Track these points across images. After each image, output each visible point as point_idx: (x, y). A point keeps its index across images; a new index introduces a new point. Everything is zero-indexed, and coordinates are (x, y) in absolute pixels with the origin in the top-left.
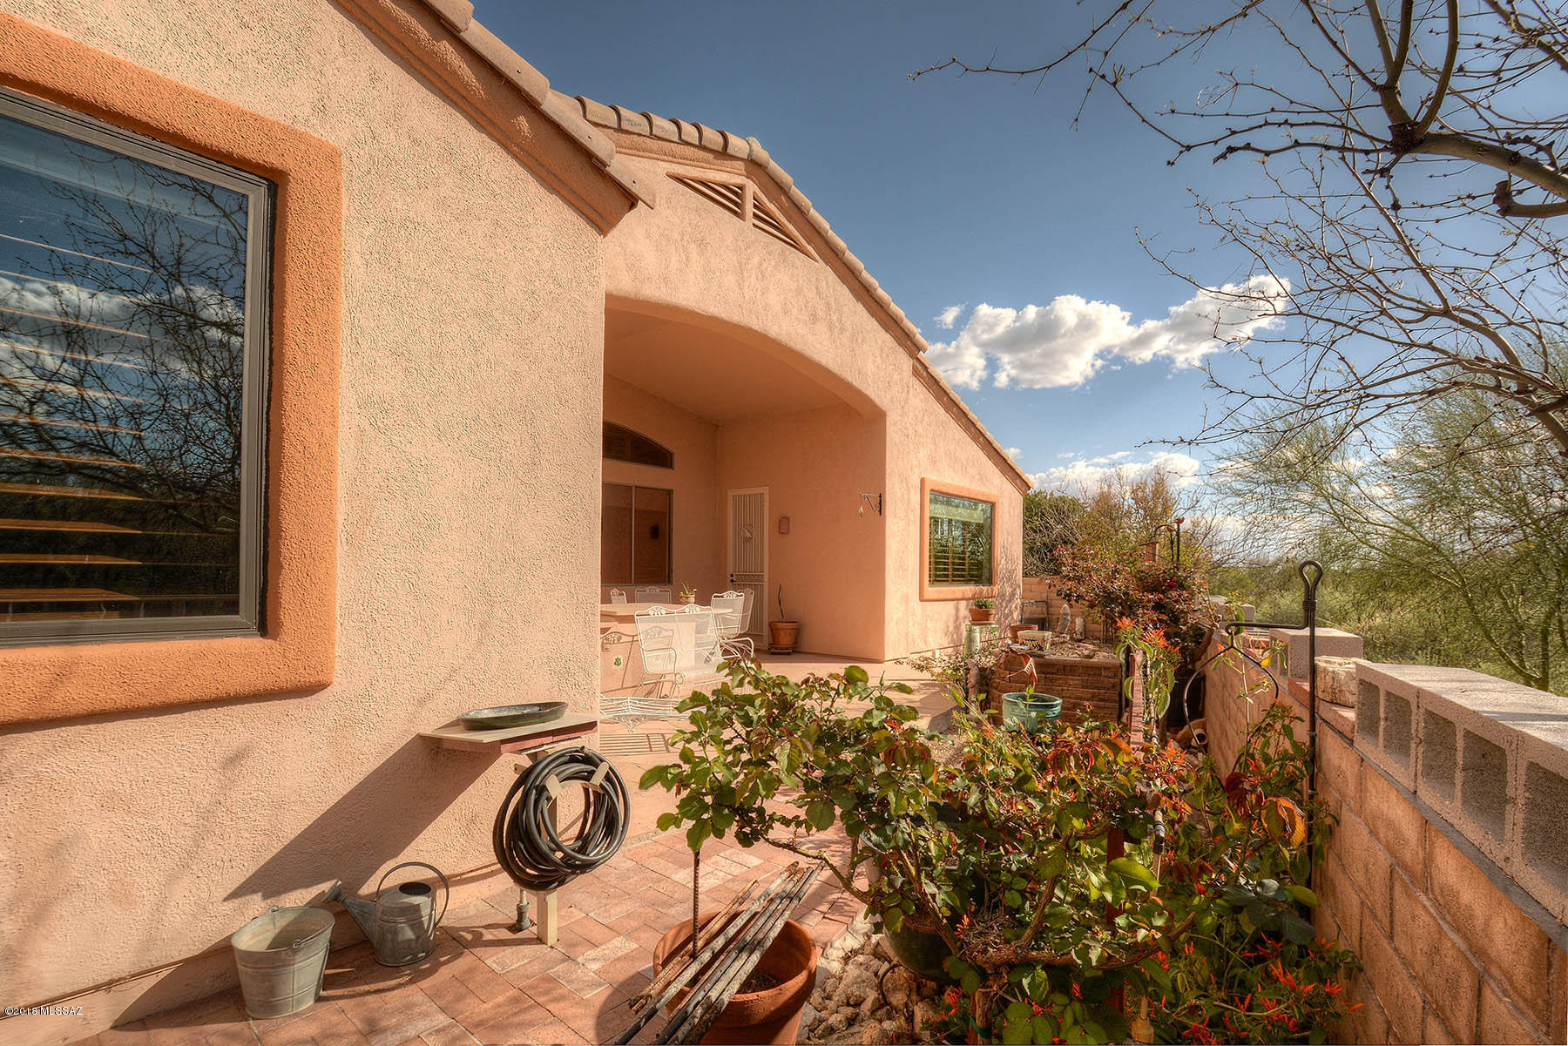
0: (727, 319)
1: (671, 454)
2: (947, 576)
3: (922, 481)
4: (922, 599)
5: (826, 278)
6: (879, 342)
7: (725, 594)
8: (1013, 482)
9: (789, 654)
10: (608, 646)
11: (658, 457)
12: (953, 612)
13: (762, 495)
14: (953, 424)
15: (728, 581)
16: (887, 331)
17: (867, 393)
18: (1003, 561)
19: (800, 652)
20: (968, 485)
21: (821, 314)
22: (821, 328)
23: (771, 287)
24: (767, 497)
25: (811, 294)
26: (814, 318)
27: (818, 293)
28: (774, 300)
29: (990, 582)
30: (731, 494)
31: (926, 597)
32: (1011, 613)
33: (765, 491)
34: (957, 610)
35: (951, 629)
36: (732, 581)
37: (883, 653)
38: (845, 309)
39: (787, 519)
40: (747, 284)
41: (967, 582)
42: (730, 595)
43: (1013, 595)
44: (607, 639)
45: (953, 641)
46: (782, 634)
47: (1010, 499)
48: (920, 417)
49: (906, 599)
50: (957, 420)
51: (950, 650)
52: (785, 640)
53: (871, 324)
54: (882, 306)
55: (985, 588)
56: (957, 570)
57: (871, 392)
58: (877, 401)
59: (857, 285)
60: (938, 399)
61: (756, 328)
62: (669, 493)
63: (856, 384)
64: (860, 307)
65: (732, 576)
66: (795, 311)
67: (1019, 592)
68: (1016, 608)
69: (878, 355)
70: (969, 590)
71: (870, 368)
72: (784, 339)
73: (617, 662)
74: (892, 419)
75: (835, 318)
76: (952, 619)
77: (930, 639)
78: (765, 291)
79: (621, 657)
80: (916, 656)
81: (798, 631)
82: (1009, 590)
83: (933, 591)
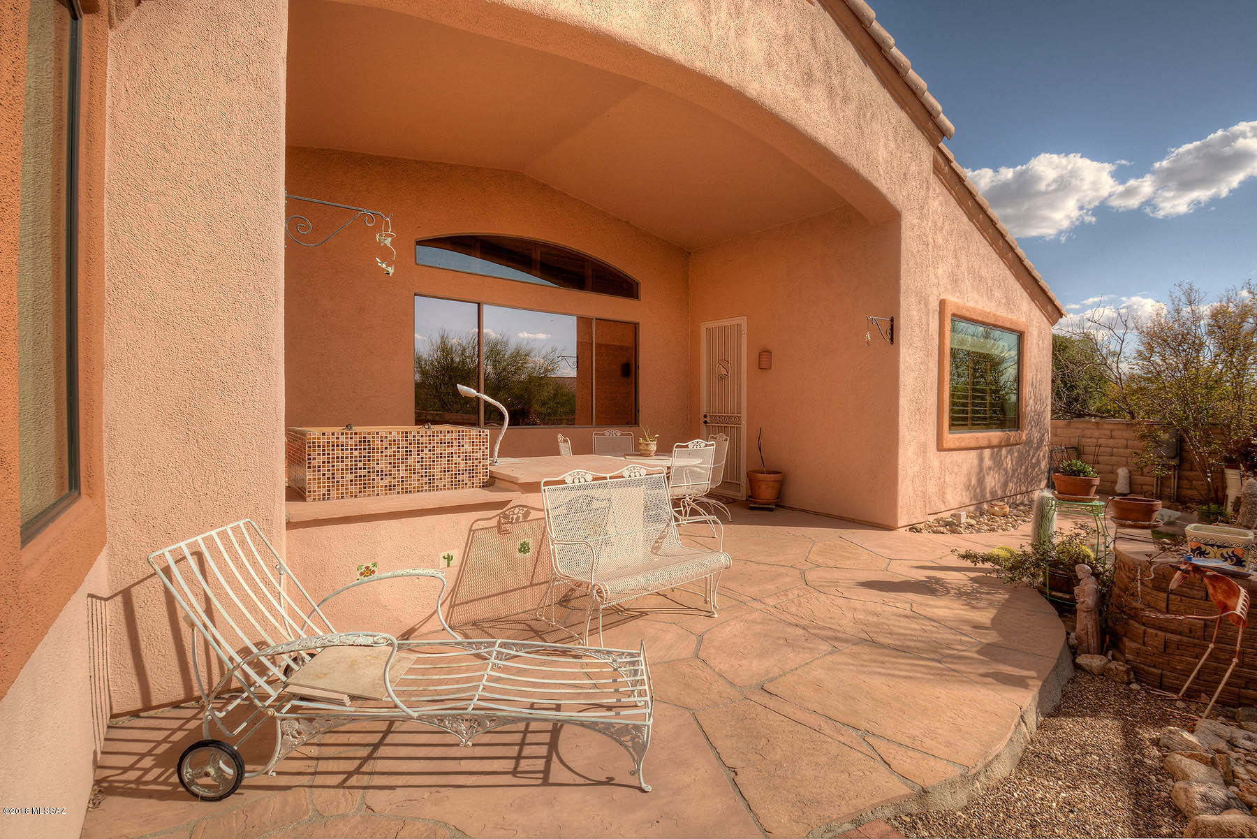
0: (688, 64)
1: (637, 284)
2: (965, 419)
3: (942, 303)
4: (940, 448)
5: (824, 28)
6: (893, 121)
7: (690, 444)
8: (1042, 308)
9: (771, 510)
10: (508, 526)
11: (623, 287)
12: (976, 462)
13: (739, 326)
14: (977, 235)
15: (702, 422)
16: (902, 108)
17: (878, 185)
18: (1031, 401)
19: (783, 507)
20: (993, 310)
21: (818, 74)
22: (818, 92)
23: (749, 28)
24: (744, 328)
25: (805, 46)
26: (808, 78)
27: (815, 46)
28: (754, 45)
29: (1016, 424)
30: (704, 326)
31: (946, 445)
32: (1039, 463)
33: (743, 321)
34: (981, 459)
35: (974, 482)
36: (705, 422)
37: (896, 520)
38: (850, 73)
39: (769, 352)
40: (714, 18)
41: (988, 426)
42: (696, 445)
43: (1041, 440)
44: (506, 517)
45: (975, 497)
46: (763, 486)
47: (1039, 328)
48: (939, 224)
49: (923, 450)
50: (982, 230)
51: (971, 508)
52: (766, 492)
53: (882, 97)
54: (898, 72)
55: (1012, 434)
56: (978, 412)
57: (883, 184)
58: (890, 197)
59: (866, 41)
60: (960, 203)
61: (728, 81)
62: (635, 326)
63: (864, 171)
64: (869, 72)
65: (705, 416)
66: (783, 66)
67: (1048, 437)
68: (1044, 456)
69: (891, 138)
70: (995, 435)
71: (882, 154)
72: (768, 102)
73: (524, 548)
74: (909, 220)
75: (836, 83)
76: (976, 470)
77: (949, 496)
78: (741, 31)
79: (529, 540)
80: (932, 518)
81: (781, 485)
82: (1037, 435)
83: (952, 438)
